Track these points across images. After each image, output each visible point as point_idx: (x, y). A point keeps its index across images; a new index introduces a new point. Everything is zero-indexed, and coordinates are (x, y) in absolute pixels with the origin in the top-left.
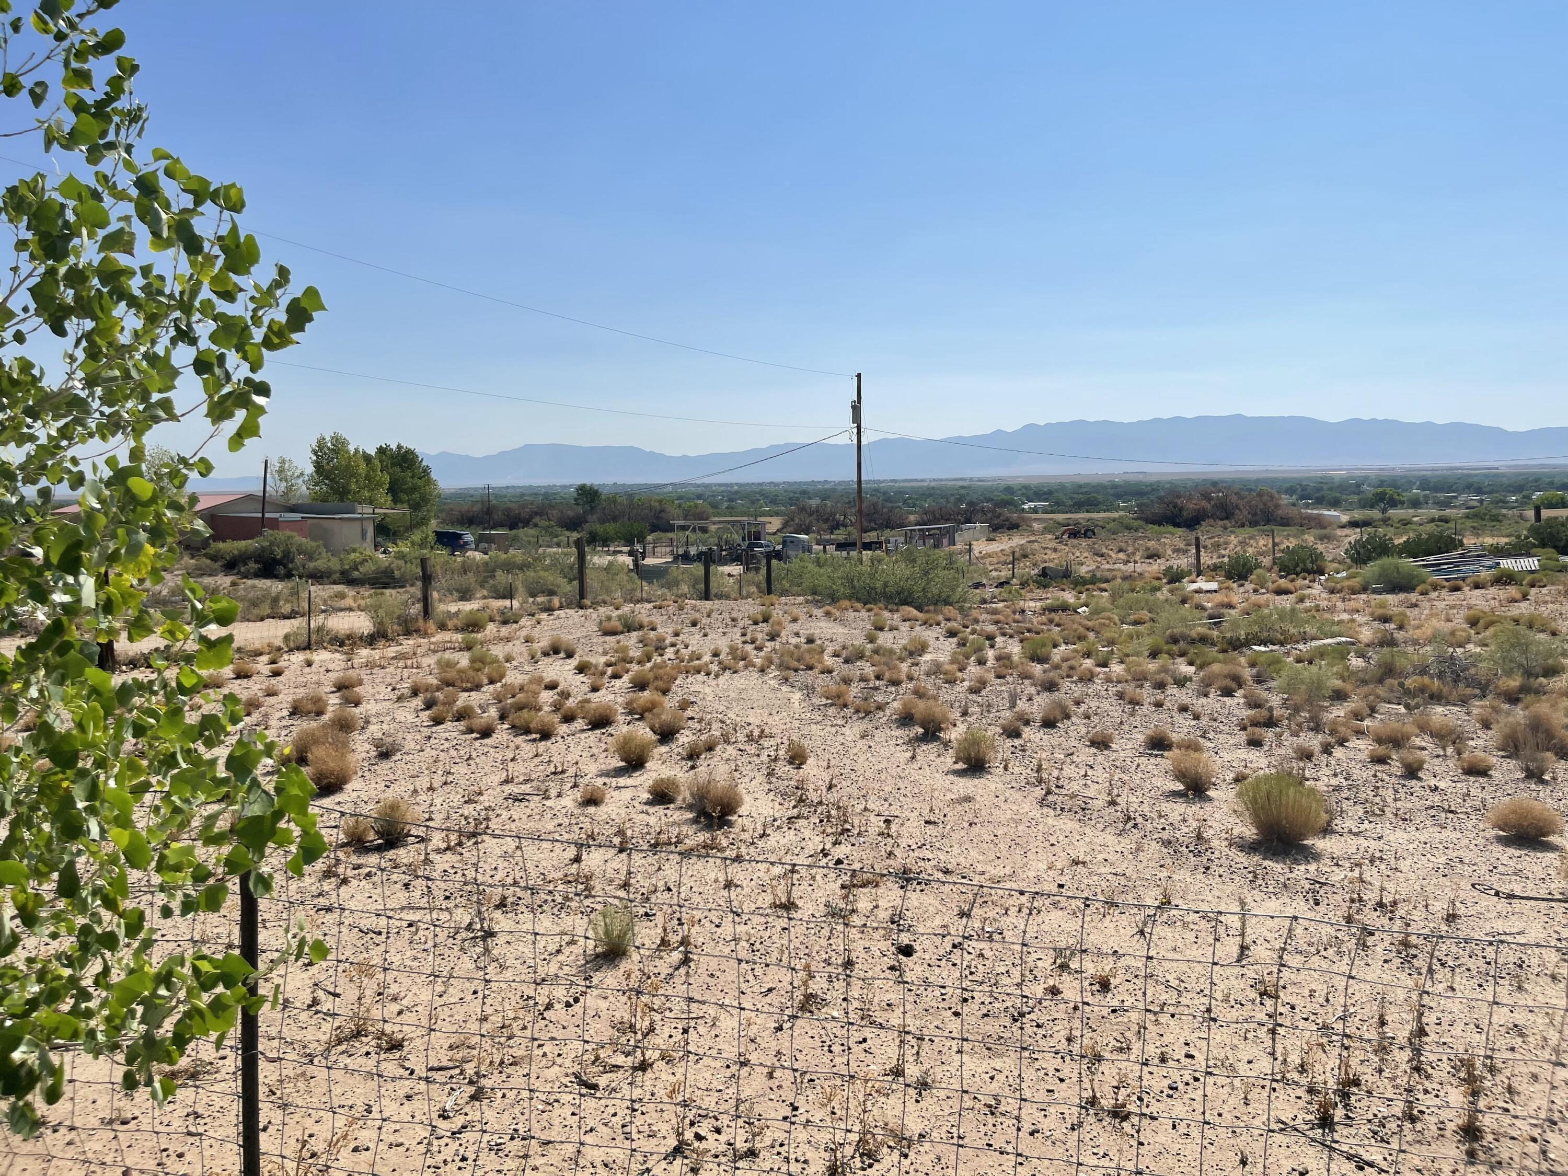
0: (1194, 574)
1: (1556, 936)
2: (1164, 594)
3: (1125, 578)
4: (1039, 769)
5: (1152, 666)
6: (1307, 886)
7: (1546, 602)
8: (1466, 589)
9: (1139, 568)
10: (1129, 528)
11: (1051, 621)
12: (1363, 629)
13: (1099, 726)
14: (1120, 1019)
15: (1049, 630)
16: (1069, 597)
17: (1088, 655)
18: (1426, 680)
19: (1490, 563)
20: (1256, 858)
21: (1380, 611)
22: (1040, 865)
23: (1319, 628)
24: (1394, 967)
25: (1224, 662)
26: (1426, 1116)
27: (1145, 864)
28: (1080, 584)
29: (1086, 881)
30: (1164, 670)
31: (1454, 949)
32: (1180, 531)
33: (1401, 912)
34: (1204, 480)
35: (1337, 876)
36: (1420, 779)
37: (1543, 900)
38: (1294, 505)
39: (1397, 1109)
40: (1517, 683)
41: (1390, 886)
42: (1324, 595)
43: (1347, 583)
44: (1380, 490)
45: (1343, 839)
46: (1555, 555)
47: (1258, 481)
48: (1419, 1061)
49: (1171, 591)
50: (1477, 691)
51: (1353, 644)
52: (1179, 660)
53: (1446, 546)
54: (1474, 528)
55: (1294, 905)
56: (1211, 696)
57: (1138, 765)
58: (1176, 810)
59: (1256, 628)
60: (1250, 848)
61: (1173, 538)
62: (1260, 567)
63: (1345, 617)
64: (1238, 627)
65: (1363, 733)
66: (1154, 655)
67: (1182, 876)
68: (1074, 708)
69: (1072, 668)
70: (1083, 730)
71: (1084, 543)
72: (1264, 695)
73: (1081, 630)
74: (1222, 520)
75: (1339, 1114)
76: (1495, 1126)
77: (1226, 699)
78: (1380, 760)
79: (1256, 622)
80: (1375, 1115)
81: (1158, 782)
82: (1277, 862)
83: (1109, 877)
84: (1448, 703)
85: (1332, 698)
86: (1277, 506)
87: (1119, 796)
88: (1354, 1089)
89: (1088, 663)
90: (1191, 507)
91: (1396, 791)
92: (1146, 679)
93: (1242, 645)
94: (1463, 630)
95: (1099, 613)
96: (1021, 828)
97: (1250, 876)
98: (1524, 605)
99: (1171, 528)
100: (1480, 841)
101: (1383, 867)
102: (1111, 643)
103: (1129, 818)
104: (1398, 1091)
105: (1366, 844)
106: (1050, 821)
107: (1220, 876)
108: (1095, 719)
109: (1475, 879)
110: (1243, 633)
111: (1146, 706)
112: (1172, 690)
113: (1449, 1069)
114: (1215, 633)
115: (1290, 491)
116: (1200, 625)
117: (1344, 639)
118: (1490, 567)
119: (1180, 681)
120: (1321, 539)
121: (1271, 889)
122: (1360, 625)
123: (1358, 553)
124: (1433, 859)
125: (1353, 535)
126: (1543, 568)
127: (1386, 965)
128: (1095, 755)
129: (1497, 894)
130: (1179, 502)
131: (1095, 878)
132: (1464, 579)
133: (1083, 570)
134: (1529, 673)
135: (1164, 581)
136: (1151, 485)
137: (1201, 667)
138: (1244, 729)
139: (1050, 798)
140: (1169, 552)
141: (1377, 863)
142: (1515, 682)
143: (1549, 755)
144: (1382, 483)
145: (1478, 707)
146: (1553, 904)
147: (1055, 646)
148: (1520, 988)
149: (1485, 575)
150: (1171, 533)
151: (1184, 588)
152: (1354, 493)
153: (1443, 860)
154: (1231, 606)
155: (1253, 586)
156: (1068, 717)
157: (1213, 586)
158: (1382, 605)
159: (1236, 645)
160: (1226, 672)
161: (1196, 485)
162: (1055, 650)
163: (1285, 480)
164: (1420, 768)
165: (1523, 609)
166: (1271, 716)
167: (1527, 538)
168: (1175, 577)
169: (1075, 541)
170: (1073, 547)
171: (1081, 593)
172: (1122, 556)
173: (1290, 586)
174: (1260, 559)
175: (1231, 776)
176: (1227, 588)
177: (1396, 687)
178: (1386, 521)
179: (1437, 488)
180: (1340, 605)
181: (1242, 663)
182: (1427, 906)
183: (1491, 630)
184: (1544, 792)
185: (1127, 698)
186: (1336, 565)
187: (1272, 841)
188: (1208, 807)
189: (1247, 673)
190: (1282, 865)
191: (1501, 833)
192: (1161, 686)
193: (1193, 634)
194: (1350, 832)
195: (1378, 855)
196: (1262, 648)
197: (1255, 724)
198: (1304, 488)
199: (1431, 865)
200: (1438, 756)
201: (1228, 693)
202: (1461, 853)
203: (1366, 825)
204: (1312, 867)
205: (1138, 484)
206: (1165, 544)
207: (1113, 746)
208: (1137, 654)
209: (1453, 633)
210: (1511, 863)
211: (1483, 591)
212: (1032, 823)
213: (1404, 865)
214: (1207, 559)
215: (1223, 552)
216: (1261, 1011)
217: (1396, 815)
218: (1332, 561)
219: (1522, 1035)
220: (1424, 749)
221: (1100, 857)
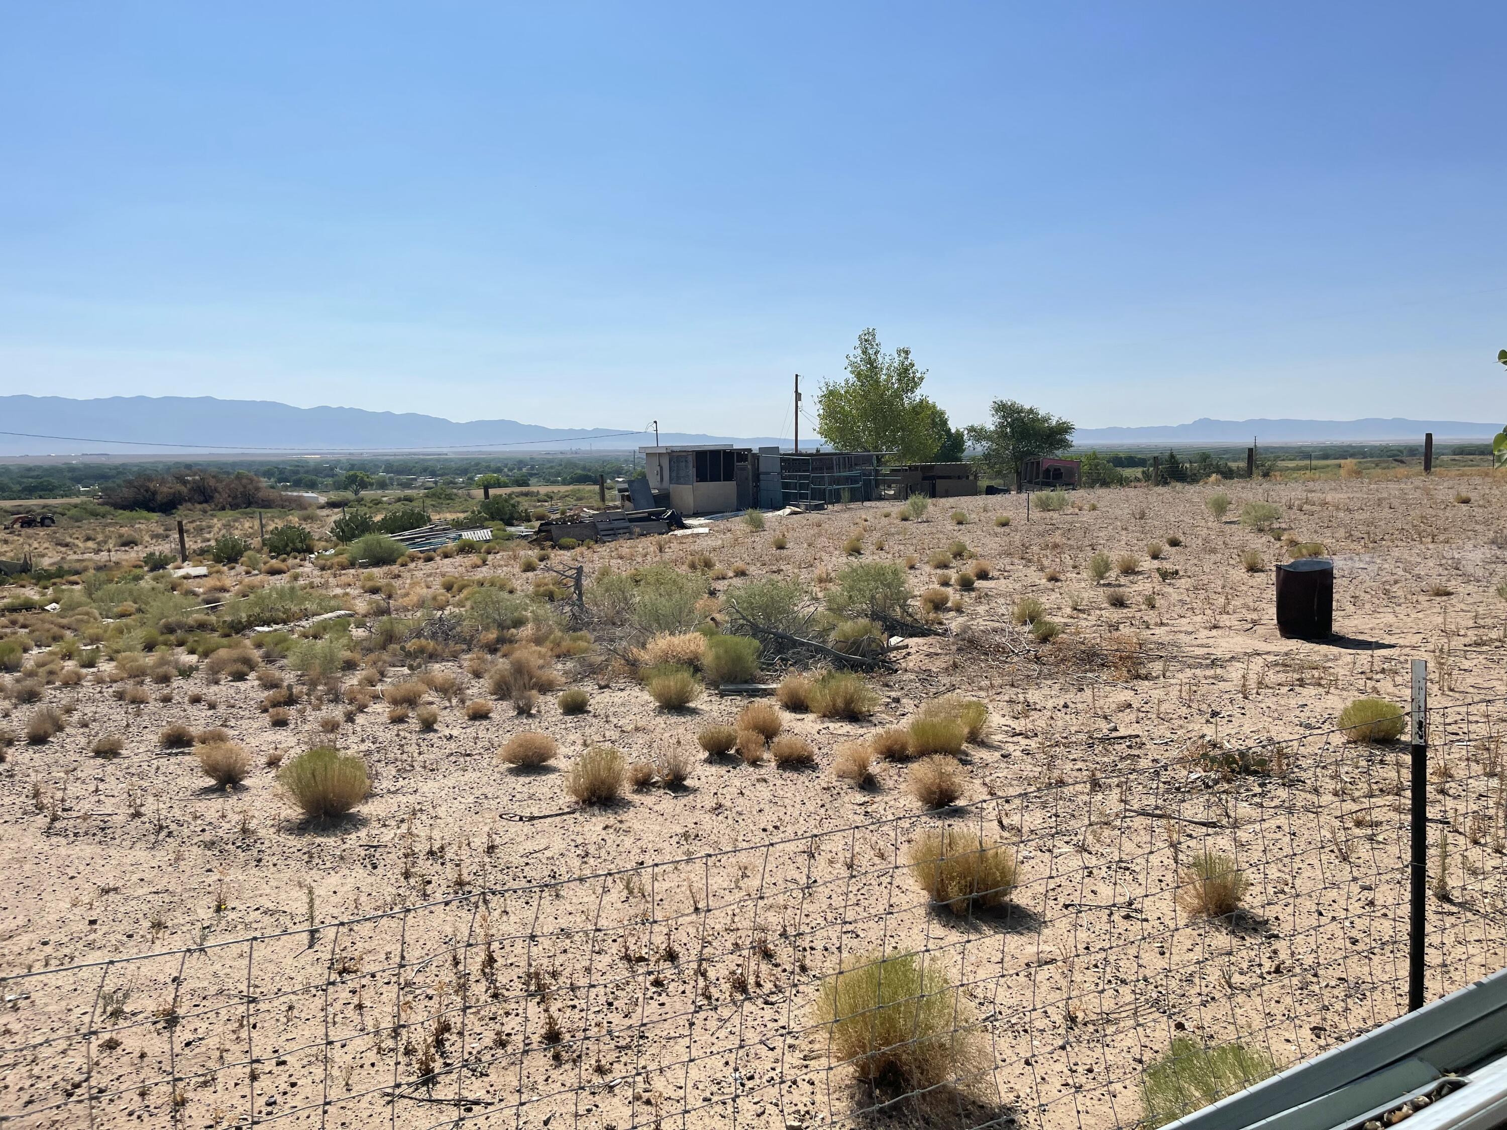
0: (179, 561)
1: (573, 844)
2: (147, 582)
3: (99, 569)
4: (36, 795)
5: (150, 660)
6: (363, 853)
7: (500, 566)
8: (438, 558)
9: (115, 557)
10: (95, 514)
11: (14, 623)
12: (357, 602)
13: (100, 734)
14: (197, 1051)
15: (15, 633)
16: (32, 593)
17: (68, 656)
18: (423, 641)
19: (453, 535)
20: (307, 839)
21: (369, 584)
22: (61, 904)
23: (319, 604)
24: (454, 908)
25: (230, 647)
26: (513, 1037)
27: (188, 873)
28: (43, 578)
29: (122, 910)
30: (163, 662)
31: (500, 876)
32: (155, 516)
33: (449, 854)
34: (177, 463)
35: (387, 836)
36: (436, 731)
37: (557, 815)
38: (272, 487)
39: (487, 1040)
40: (495, 636)
41: (436, 834)
42: (317, 572)
43: (336, 560)
44: (352, 473)
45: (384, 800)
46: (503, 527)
47: (234, 464)
48: (496, 988)
49: (156, 579)
50: (465, 647)
51: (351, 616)
52: (180, 649)
53: (417, 521)
54: (433, 506)
55: (354, 874)
56: (222, 682)
57: (158, 768)
58: (212, 807)
59: (257, 610)
60: (299, 829)
61: (151, 523)
62: (250, 549)
63: (339, 591)
64: (238, 610)
65: (378, 697)
66: (149, 647)
67: (235, 874)
68: (65, 717)
69: (51, 673)
70: (83, 741)
71: (42, 532)
72: (277, 674)
73: (56, 629)
74: (200, 503)
75: (437, 1066)
76: (569, 1025)
77: (239, 684)
78: (399, 720)
79: (256, 604)
80: (470, 1053)
81: (184, 782)
82: (328, 836)
83: (150, 897)
84: (443, 660)
85: (343, 669)
86: (257, 489)
87: (142, 805)
88: (446, 1035)
89: (70, 665)
90: (165, 490)
91: (419, 745)
92: (144, 674)
93: (244, 628)
94: (442, 595)
95: (73, 609)
96: (27, 867)
97: (306, 857)
98: (484, 569)
99: (145, 513)
100: (497, 776)
101: (424, 817)
102: (95, 640)
103: (161, 828)
104: (483, 1023)
105: (404, 799)
106: (63, 851)
107: (275, 865)
108: (95, 726)
109: (501, 810)
110: (244, 615)
111: (152, 703)
112: (177, 682)
113: (521, 986)
114: (213, 618)
115: (268, 474)
116: (197, 611)
117: (342, 612)
118: (455, 539)
119: (185, 671)
120: (305, 519)
121: (328, 865)
122: (354, 598)
123: (343, 531)
124: (463, 800)
125: (336, 515)
126: (495, 537)
127: (447, 908)
128: (103, 765)
129: (521, 819)
130: (151, 486)
131: (134, 902)
132: (434, 550)
133: (46, 562)
134: (501, 626)
135: (146, 569)
136: (116, 468)
137: (205, 655)
138: (265, 710)
139: (58, 825)
140: (147, 538)
141: (419, 815)
142: (492, 635)
143: (534, 692)
144: (352, 467)
145: (467, 660)
146: (565, 817)
147: (26, 650)
148: (557, 896)
149: (451, 545)
150: (146, 519)
151: (170, 575)
152: (329, 476)
153: (471, 799)
154: (224, 590)
155: (244, 568)
156: (61, 729)
157: (202, 570)
158: (370, 578)
159: (238, 628)
160: (235, 656)
161: (168, 469)
162: (26, 655)
163: (262, 463)
164: (435, 721)
165: (483, 573)
166: (291, 694)
167: (479, 513)
168: (157, 564)
169: (30, 531)
170: (29, 537)
171: (46, 588)
172: (90, 544)
173: (282, 566)
174: (249, 541)
175: (263, 760)
176: (217, 572)
177: (399, 651)
178: (360, 501)
179: (399, 472)
180: (332, 581)
181: (247, 645)
182: (469, 844)
183: (465, 592)
184: (534, 724)
185: (128, 697)
186: (324, 543)
187: (319, 817)
188: (247, 797)
189: (256, 655)
190: (333, 839)
191: (512, 765)
192: (165, 679)
193: (191, 620)
194: (389, 791)
195: (418, 807)
196: (266, 629)
197: (276, 704)
198: (281, 471)
199: (463, 806)
200: (446, 708)
201: (240, 677)
202: (484, 790)
203: (401, 782)
204: (363, 833)
205: (99, 467)
206: (141, 530)
207: (123, 752)
208: (130, 649)
209: (434, 598)
210: (525, 789)
211: (451, 560)
212: (40, 858)
213: (441, 811)
214: (191, 544)
215: (208, 536)
216: (344, 990)
217: (425, 767)
218: (319, 540)
219: (569, 936)
220: (432, 703)
221: (135, 878)
